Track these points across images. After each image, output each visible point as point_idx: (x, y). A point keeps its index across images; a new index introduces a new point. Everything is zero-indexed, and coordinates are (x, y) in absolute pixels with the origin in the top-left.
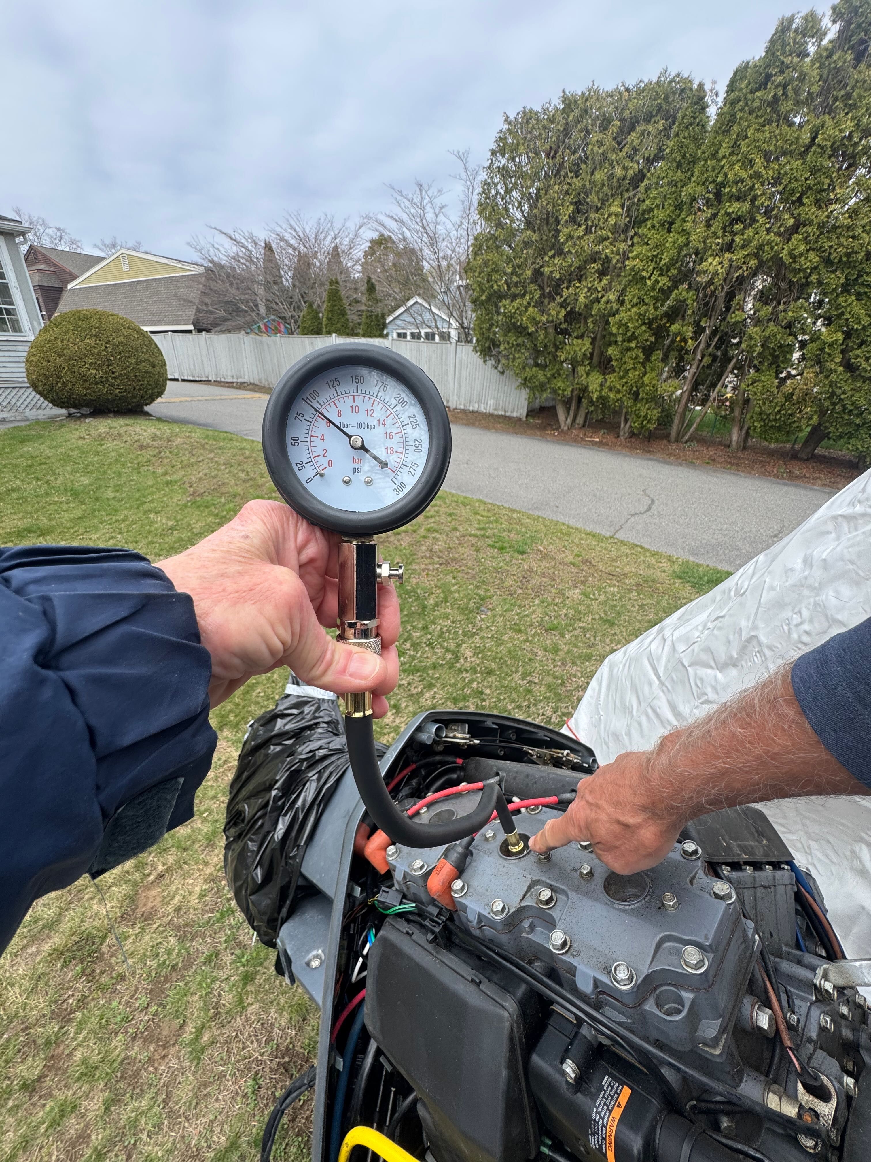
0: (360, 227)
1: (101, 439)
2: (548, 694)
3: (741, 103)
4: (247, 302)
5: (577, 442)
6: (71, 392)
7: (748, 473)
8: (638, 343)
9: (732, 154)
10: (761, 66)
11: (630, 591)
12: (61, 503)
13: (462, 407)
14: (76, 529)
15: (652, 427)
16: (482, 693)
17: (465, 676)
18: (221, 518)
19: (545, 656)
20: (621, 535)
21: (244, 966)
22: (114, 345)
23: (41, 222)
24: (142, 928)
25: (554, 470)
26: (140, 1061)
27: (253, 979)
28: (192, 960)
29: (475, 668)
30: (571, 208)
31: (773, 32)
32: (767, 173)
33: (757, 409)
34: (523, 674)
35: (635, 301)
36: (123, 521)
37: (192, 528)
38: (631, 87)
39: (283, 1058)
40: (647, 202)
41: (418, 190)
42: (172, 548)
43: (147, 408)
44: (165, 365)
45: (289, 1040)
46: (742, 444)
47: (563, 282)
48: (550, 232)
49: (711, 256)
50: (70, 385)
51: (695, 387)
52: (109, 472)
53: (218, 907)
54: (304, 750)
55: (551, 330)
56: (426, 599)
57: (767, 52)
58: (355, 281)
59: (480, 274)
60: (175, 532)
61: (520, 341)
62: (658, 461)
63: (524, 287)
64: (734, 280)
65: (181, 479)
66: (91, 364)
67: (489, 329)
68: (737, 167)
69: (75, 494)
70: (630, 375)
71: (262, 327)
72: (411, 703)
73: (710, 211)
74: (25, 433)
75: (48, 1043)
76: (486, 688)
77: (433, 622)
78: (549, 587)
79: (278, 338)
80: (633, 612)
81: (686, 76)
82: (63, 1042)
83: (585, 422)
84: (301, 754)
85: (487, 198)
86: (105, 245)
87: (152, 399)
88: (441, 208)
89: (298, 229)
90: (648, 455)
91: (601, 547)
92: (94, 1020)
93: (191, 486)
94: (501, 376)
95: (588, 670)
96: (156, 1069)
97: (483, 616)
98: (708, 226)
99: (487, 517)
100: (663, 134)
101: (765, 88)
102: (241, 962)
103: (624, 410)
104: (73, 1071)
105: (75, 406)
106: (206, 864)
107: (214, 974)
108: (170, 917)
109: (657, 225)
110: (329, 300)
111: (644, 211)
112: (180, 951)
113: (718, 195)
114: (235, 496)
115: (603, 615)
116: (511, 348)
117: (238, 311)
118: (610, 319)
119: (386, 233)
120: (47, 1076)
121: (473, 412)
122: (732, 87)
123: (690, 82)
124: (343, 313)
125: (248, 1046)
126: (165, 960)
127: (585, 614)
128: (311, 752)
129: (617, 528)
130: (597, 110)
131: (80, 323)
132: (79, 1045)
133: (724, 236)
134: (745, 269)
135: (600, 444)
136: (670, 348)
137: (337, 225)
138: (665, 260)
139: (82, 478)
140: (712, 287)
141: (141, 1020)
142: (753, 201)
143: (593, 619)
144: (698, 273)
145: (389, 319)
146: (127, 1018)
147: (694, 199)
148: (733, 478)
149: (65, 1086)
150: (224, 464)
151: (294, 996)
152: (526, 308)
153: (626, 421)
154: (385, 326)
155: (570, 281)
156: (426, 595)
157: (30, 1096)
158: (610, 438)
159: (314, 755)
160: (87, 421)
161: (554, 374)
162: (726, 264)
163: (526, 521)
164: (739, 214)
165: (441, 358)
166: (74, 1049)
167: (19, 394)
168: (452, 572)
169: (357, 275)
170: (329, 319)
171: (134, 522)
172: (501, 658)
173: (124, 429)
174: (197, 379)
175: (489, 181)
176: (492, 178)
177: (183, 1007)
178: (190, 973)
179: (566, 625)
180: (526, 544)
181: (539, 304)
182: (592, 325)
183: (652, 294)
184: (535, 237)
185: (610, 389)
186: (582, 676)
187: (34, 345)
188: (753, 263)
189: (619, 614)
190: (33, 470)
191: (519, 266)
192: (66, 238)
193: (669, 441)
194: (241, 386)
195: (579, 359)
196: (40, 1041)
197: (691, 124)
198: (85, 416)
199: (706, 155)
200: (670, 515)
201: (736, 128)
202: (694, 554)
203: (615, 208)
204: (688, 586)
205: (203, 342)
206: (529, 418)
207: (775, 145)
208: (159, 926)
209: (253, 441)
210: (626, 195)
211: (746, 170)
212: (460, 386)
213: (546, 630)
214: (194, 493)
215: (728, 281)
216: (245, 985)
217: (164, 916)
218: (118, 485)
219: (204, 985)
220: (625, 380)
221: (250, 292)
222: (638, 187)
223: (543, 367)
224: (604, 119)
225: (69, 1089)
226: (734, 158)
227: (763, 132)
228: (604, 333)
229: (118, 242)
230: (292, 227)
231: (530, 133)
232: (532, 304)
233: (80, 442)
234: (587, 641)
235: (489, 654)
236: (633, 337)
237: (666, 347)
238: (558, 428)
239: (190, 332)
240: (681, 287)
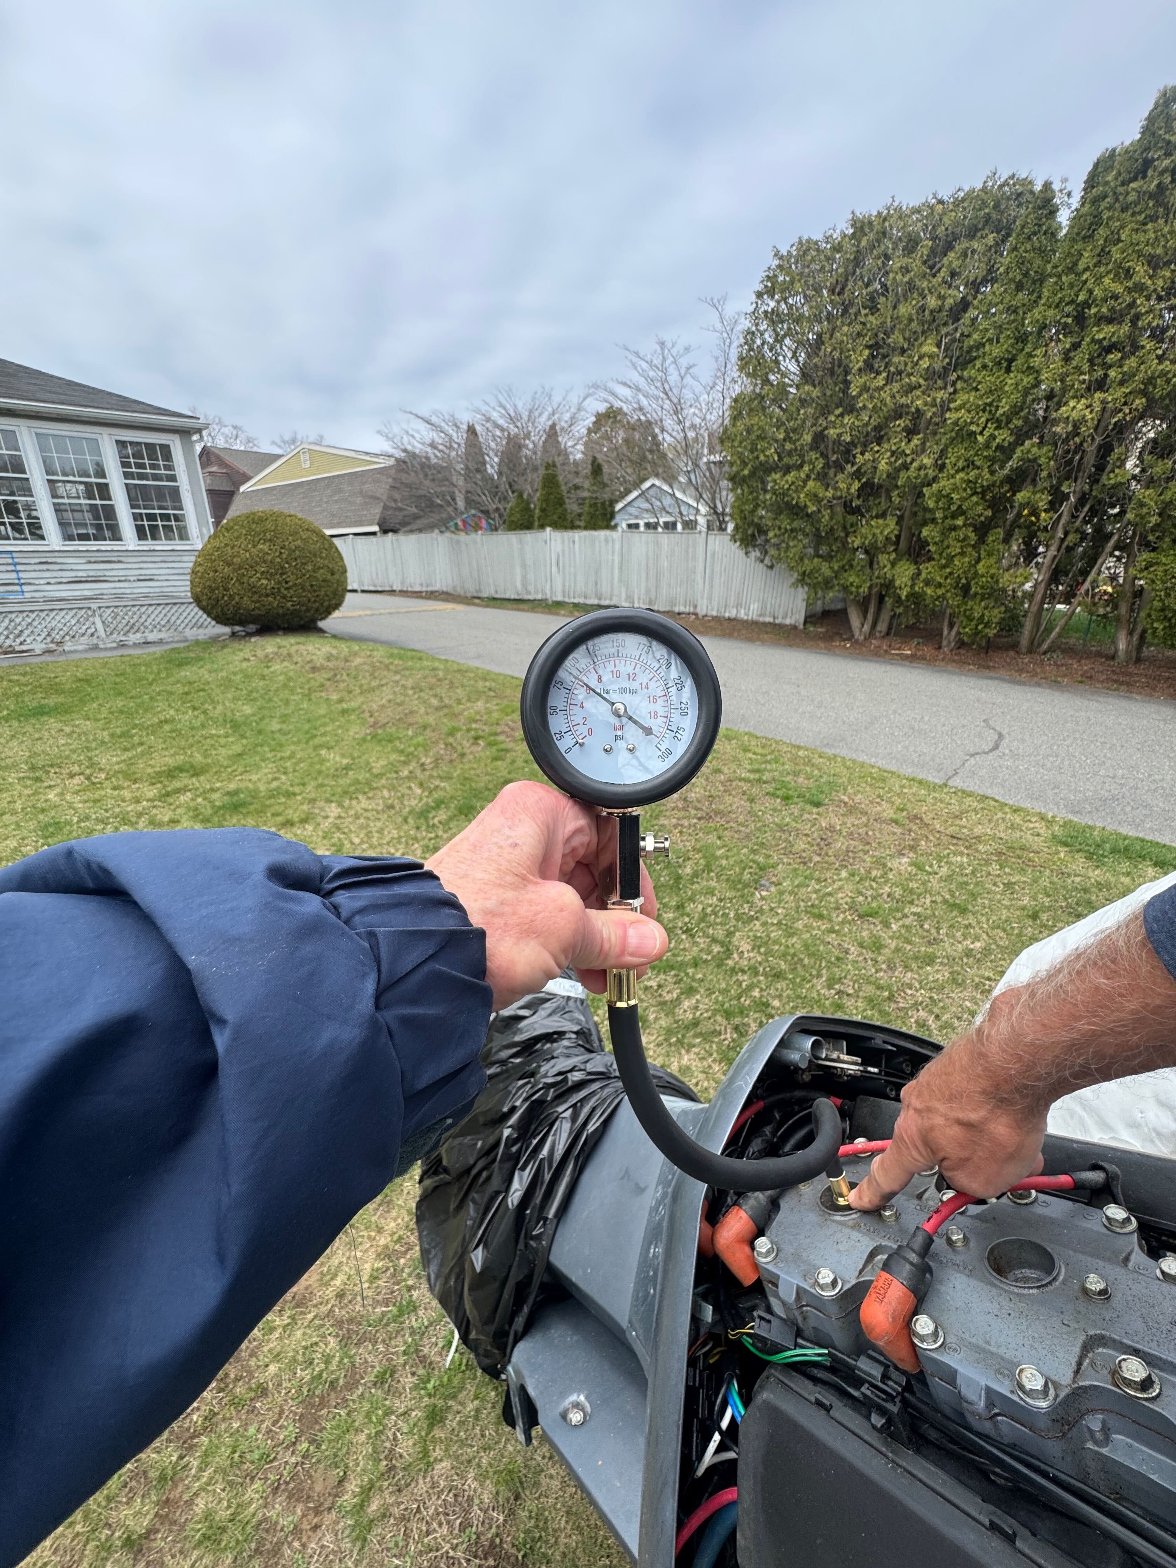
0: (585, 399)
1: (268, 660)
2: (869, 1013)
3: (1108, 200)
4: (444, 495)
5: (878, 655)
6: (238, 606)
7: (1146, 695)
8: (967, 519)
9: (1098, 264)
10: (1136, 151)
11: (988, 862)
12: (219, 736)
13: (715, 613)
14: (234, 767)
15: (991, 632)
16: (767, 1005)
17: (741, 978)
18: (407, 756)
19: (861, 954)
20: (957, 782)
21: (430, 1395)
22: (290, 550)
23: (217, 420)
24: (292, 1318)
25: (849, 694)
26: (282, 1530)
27: (442, 1420)
28: (358, 1376)
29: (756, 968)
30: (867, 352)
31: (1151, 107)
32: (1154, 283)
33: (1157, 604)
34: (828, 979)
35: (961, 464)
36: (290, 758)
37: (372, 768)
38: (945, 198)
39: (486, 1559)
40: (975, 336)
41: (659, 349)
42: (346, 793)
43: (321, 624)
44: (345, 571)
45: (494, 1530)
46: (1134, 655)
47: (856, 448)
48: (836, 384)
49: (1073, 397)
50: (237, 598)
51: (1055, 576)
52: (276, 699)
53: (395, 1298)
54: (549, 1071)
55: (839, 509)
56: (680, 867)
57: (1143, 133)
58: (576, 463)
59: (741, 442)
60: (351, 773)
61: (796, 524)
62: (1004, 680)
63: (802, 456)
64: (1110, 427)
65: (360, 707)
66: (263, 573)
67: (753, 512)
68: (1106, 281)
69: (236, 726)
70: (956, 563)
71: (460, 523)
72: (662, 1015)
73: (1069, 340)
74: (183, 655)
75: (162, 1478)
76: (774, 998)
77: (691, 899)
78: (861, 854)
79: (478, 536)
80: (995, 893)
81: (1024, 176)
82: (182, 1480)
83: (890, 628)
84: (545, 1076)
85: (751, 349)
86: (283, 442)
87: (328, 612)
88: (688, 369)
89: (508, 406)
90: (987, 672)
91: (935, 798)
92: (225, 1451)
93: (371, 716)
94: (769, 571)
95: (931, 978)
96: (304, 1546)
97: (764, 893)
98: (1067, 359)
99: (762, 755)
100: (993, 250)
101: (1144, 177)
102: (425, 1388)
103: (948, 611)
104: (192, 1529)
105: (241, 623)
106: (380, 1230)
107: (387, 1403)
108: (329, 1306)
109: (991, 364)
110: (544, 486)
111: (971, 349)
112: (342, 1359)
113: (1080, 319)
114: (425, 727)
115: (948, 897)
116: (784, 534)
117: (432, 506)
118: (925, 490)
119: (617, 404)
120: (158, 1531)
121: (729, 619)
122: (1091, 182)
123: (1031, 182)
124: (560, 502)
125: (435, 1531)
126: (322, 1372)
127: (919, 895)
128: (560, 1074)
129: (950, 774)
130: (898, 231)
131: (254, 526)
132: (202, 1489)
133: (1091, 371)
134: (1127, 411)
135: (913, 659)
136: (1015, 524)
137: (557, 399)
138: (1004, 407)
139: (245, 707)
140: (1077, 440)
141: (286, 1463)
142: (1134, 321)
143: (932, 902)
144: (1055, 422)
145: (619, 506)
146: (268, 1456)
147: (1044, 327)
148: (1124, 703)
149: (181, 1552)
150: (413, 688)
151: (502, 1456)
152: (805, 482)
153: (951, 626)
154: (612, 515)
155: (865, 445)
156: (681, 860)
157: (135, 1559)
158: (927, 650)
159: (565, 1080)
160: (253, 640)
161: (843, 566)
162: (1097, 408)
163: (817, 761)
164: (1114, 339)
165: (687, 552)
166: (196, 1494)
167: (180, 611)
168: (715, 830)
169: (579, 456)
170: (543, 510)
171: (301, 760)
172: (794, 955)
173: (294, 648)
174: (380, 589)
175: (754, 328)
176: (757, 325)
177: (344, 1450)
178: (355, 1397)
179: (890, 909)
180: (822, 792)
181: (822, 477)
182: (898, 500)
183: (985, 454)
184: (816, 393)
185: (927, 583)
186: (921, 988)
187: (201, 553)
188: (1139, 402)
189: (974, 896)
190: (189, 698)
191: (794, 431)
192: (242, 436)
193: (1018, 653)
194: (432, 595)
195: (880, 545)
196: (153, 1474)
197: (1035, 234)
198: (250, 635)
199: (1059, 269)
200: (1030, 755)
201: (1102, 232)
202: (1074, 813)
203: (929, 347)
204: (1080, 859)
205: (388, 545)
206: (808, 625)
207: (1164, 246)
208: (315, 1317)
209: (446, 661)
210: (944, 331)
211: (1121, 283)
212: (711, 587)
213: (861, 916)
214: (375, 723)
215: (1100, 430)
216: (431, 1426)
217: (321, 1304)
218: (285, 715)
219: (374, 1419)
220: (948, 570)
221: (446, 483)
222: (959, 320)
223: (829, 558)
224: (910, 240)
225: (185, 1557)
226: (1102, 269)
227: (1145, 232)
228: (916, 509)
229: (299, 437)
230: (501, 405)
231: (808, 267)
232: (813, 476)
233: (245, 665)
234: (925, 934)
235: (777, 947)
236: (960, 512)
237: (1008, 523)
238: (851, 638)
239: (374, 534)
240: (1027, 443)
